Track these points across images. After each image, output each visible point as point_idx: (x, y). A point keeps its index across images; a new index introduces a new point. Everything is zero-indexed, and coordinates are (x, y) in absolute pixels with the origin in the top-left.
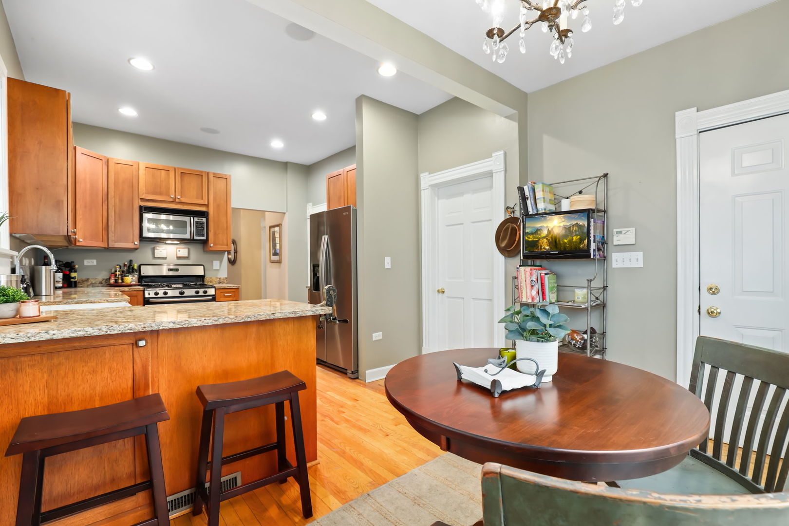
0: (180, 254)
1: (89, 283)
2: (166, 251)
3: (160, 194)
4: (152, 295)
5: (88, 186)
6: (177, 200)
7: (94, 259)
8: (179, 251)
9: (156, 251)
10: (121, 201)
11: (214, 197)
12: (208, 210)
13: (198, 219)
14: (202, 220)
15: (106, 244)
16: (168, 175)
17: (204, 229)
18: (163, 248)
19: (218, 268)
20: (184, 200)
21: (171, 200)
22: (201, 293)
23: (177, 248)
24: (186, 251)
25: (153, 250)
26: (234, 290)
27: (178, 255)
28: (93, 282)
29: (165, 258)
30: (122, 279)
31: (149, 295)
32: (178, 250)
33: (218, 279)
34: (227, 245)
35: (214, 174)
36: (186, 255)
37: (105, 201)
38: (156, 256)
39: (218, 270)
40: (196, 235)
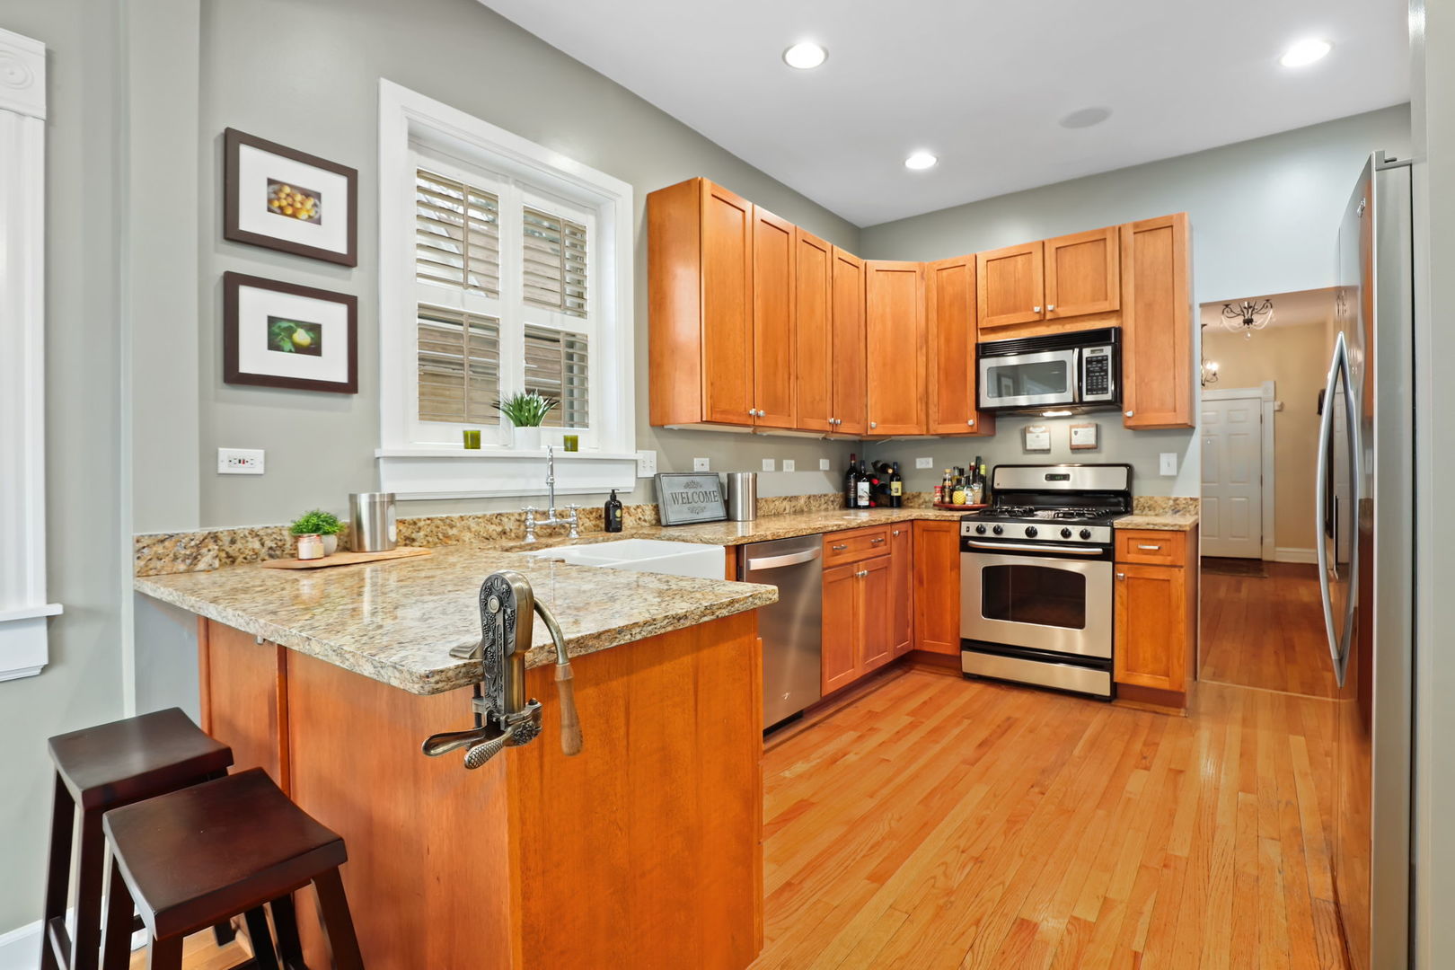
0: (1077, 441)
1: (921, 501)
2: (1047, 434)
3: (1015, 310)
4: (973, 533)
5: (889, 324)
6: (1049, 316)
7: (929, 457)
8: (1076, 433)
9: (1028, 435)
10: (948, 341)
11: (1136, 287)
12: (1122, 323)
13: (1092, 351)
14: (1102, 350)
15: (925, 428)
16: (1030, 262)
17: (1107, 374)
18: (1044, 428)
19: (1174, 473)
20: (1064, 311)
21: (1037, 318)
22: (1076, 537)
23: (1071, 427)
24: (1092, 431)
25: (1024, 433)
26: (1167, 536)
27: (1073, 443)
28: (927, 499)
29: (1047, 451)
30: (951, 497)
31: (968, 531)
32: (1073, 430)
33: (1171, 502)
34: (1175, 411)
35: (1136, 225)
36: (1091, 441)
37: (921, 348)
38: (1028, 448)
39: (1172, 478)
40: (1087, 390)
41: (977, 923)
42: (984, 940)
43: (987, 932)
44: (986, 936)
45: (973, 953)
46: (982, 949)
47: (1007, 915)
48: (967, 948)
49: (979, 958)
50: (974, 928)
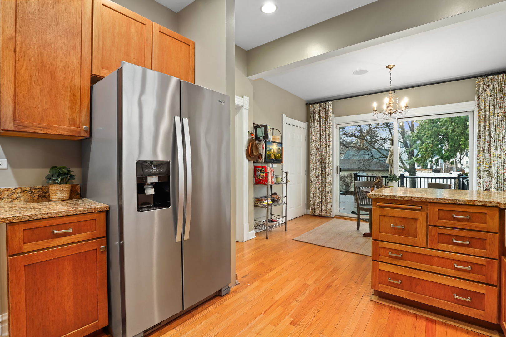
41: (311, 325)
42: (310, 319)
43: (308, 321)
44: (309, 320)
45: (314, 314)
46: (311, 316)
47: (299, 328)
48: (316, 316)
49: (312, 314)
50: (313, 323)
